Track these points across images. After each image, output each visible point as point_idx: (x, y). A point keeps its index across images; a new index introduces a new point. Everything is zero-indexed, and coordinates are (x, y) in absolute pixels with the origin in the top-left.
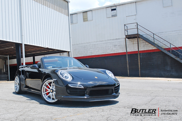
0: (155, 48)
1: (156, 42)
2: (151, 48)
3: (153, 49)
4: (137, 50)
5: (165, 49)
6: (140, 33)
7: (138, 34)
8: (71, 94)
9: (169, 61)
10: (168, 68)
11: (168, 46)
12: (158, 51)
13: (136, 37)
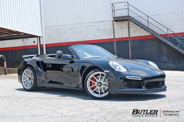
0: (148, 34)
1: (151, 27)
2: (143, 33)
3: (146, 35)
4: (128, 36)
5: (161, 35)
6: (132, 15)
7: (128, 16)
8: (128, 86)
9: (165, 50)
10: (165, 59)
11: (165, 32)
12: (152, 38)
13: (127, 20)
